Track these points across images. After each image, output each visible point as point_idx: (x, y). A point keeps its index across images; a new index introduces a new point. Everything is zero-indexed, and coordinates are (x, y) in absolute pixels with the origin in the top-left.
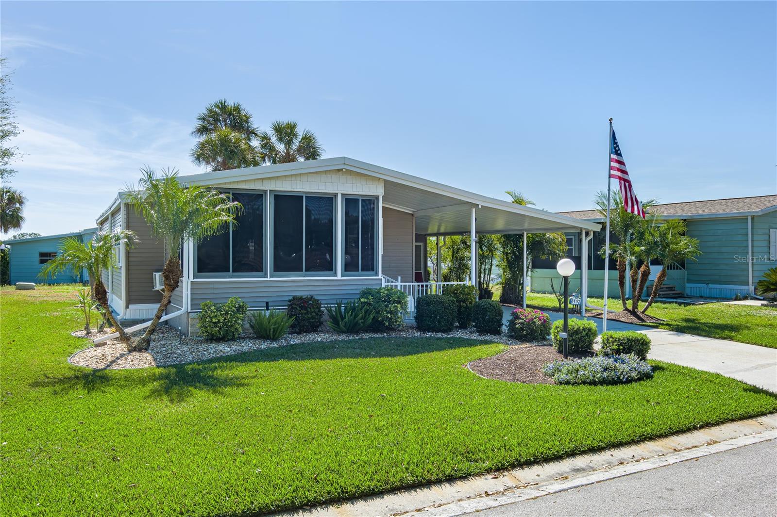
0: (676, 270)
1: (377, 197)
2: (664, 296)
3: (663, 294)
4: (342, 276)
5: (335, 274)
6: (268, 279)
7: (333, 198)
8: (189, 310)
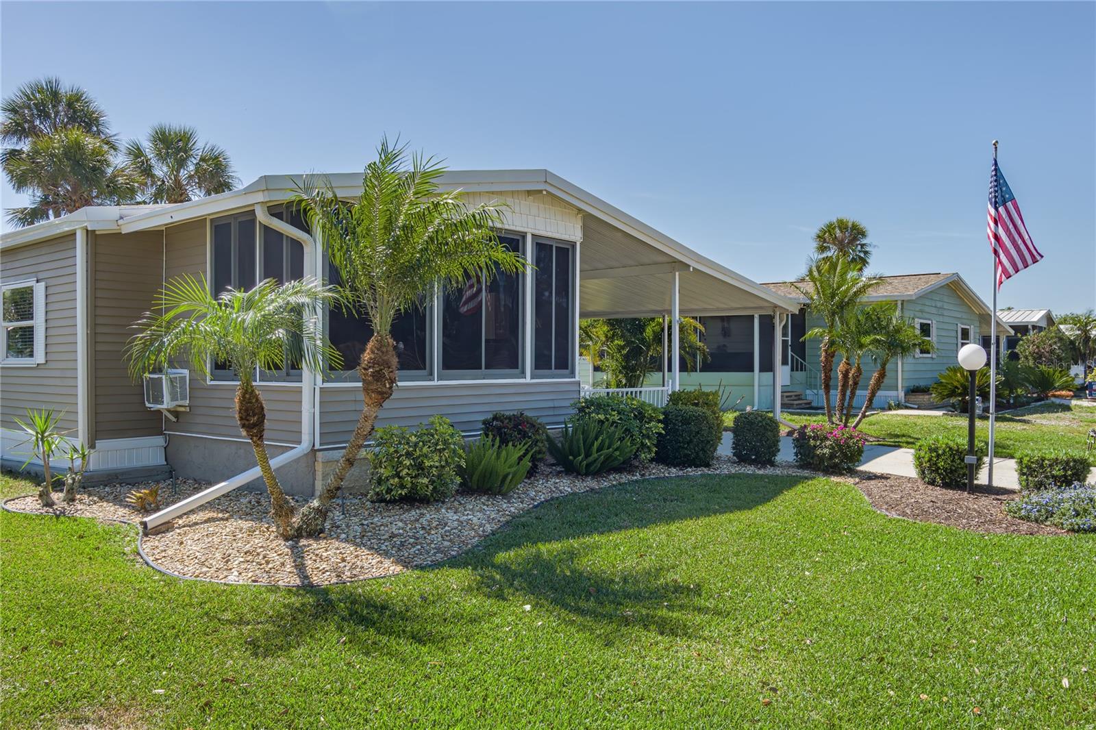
0: (799, 372)
1: (573, 245)
2: (798, 407)
3: (797, 405)
4: (532, 378)
5: (523, 374)
6: (436, 383)
7: (518, 240)
8: (317, 446)
